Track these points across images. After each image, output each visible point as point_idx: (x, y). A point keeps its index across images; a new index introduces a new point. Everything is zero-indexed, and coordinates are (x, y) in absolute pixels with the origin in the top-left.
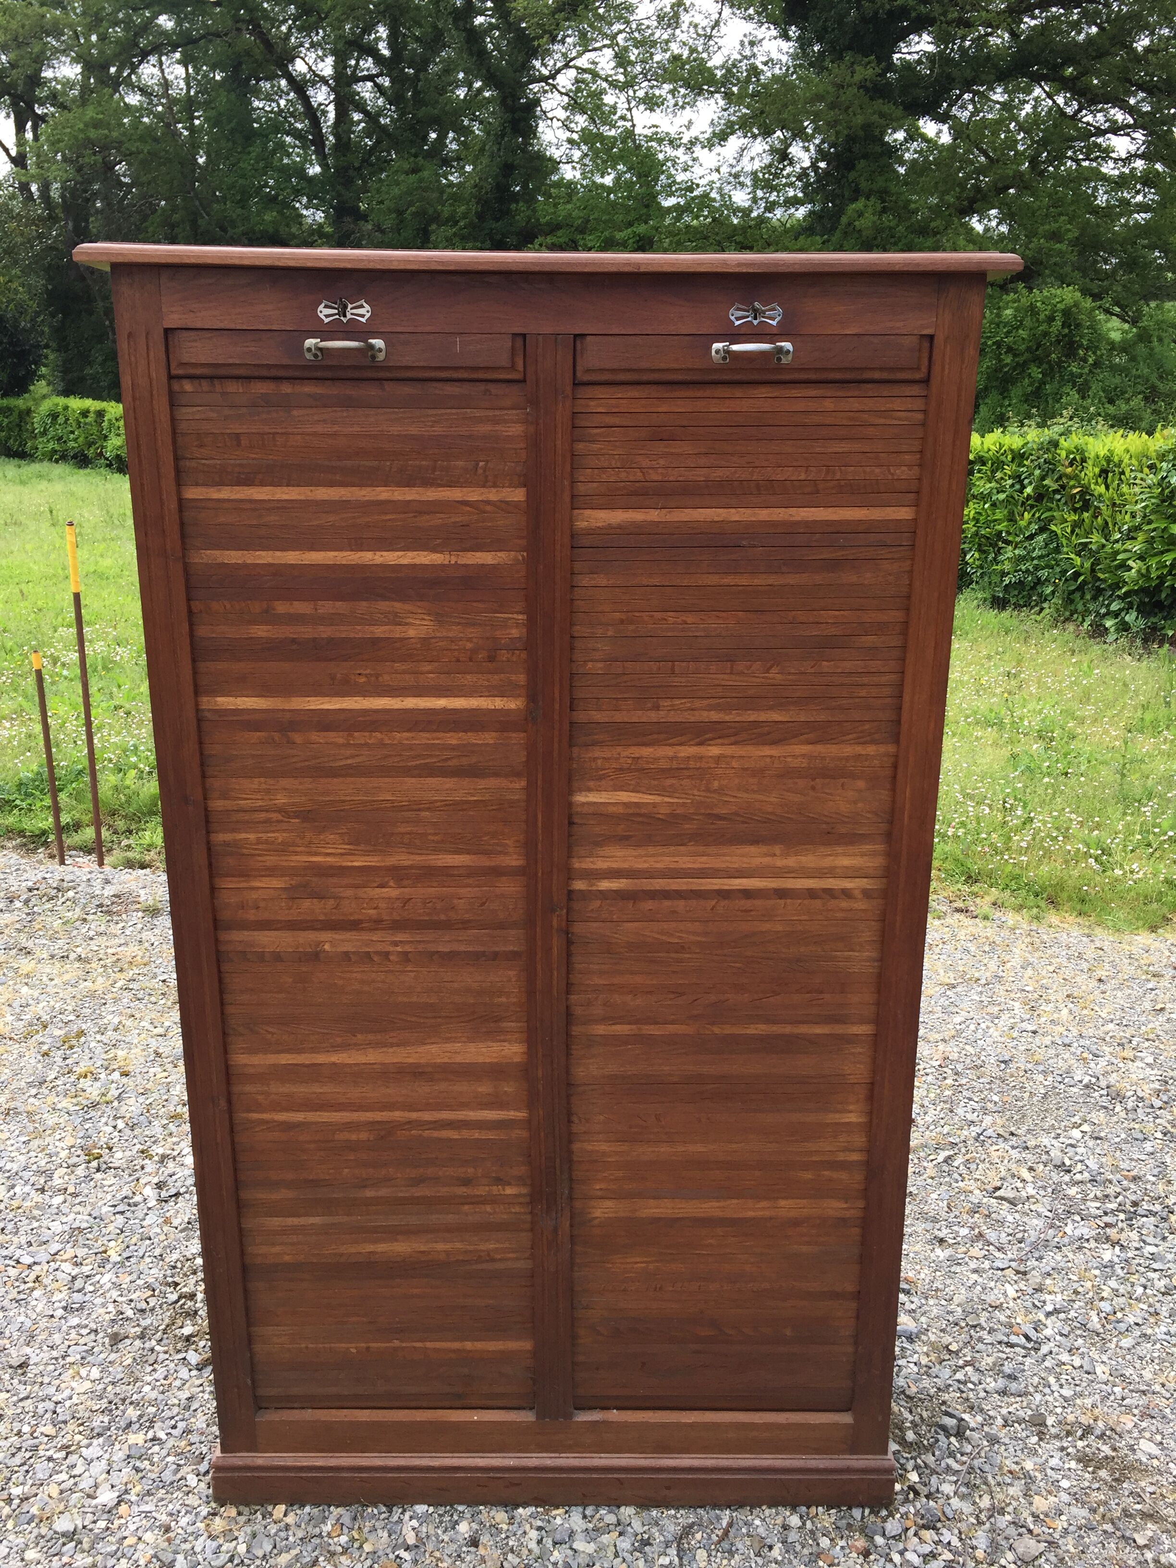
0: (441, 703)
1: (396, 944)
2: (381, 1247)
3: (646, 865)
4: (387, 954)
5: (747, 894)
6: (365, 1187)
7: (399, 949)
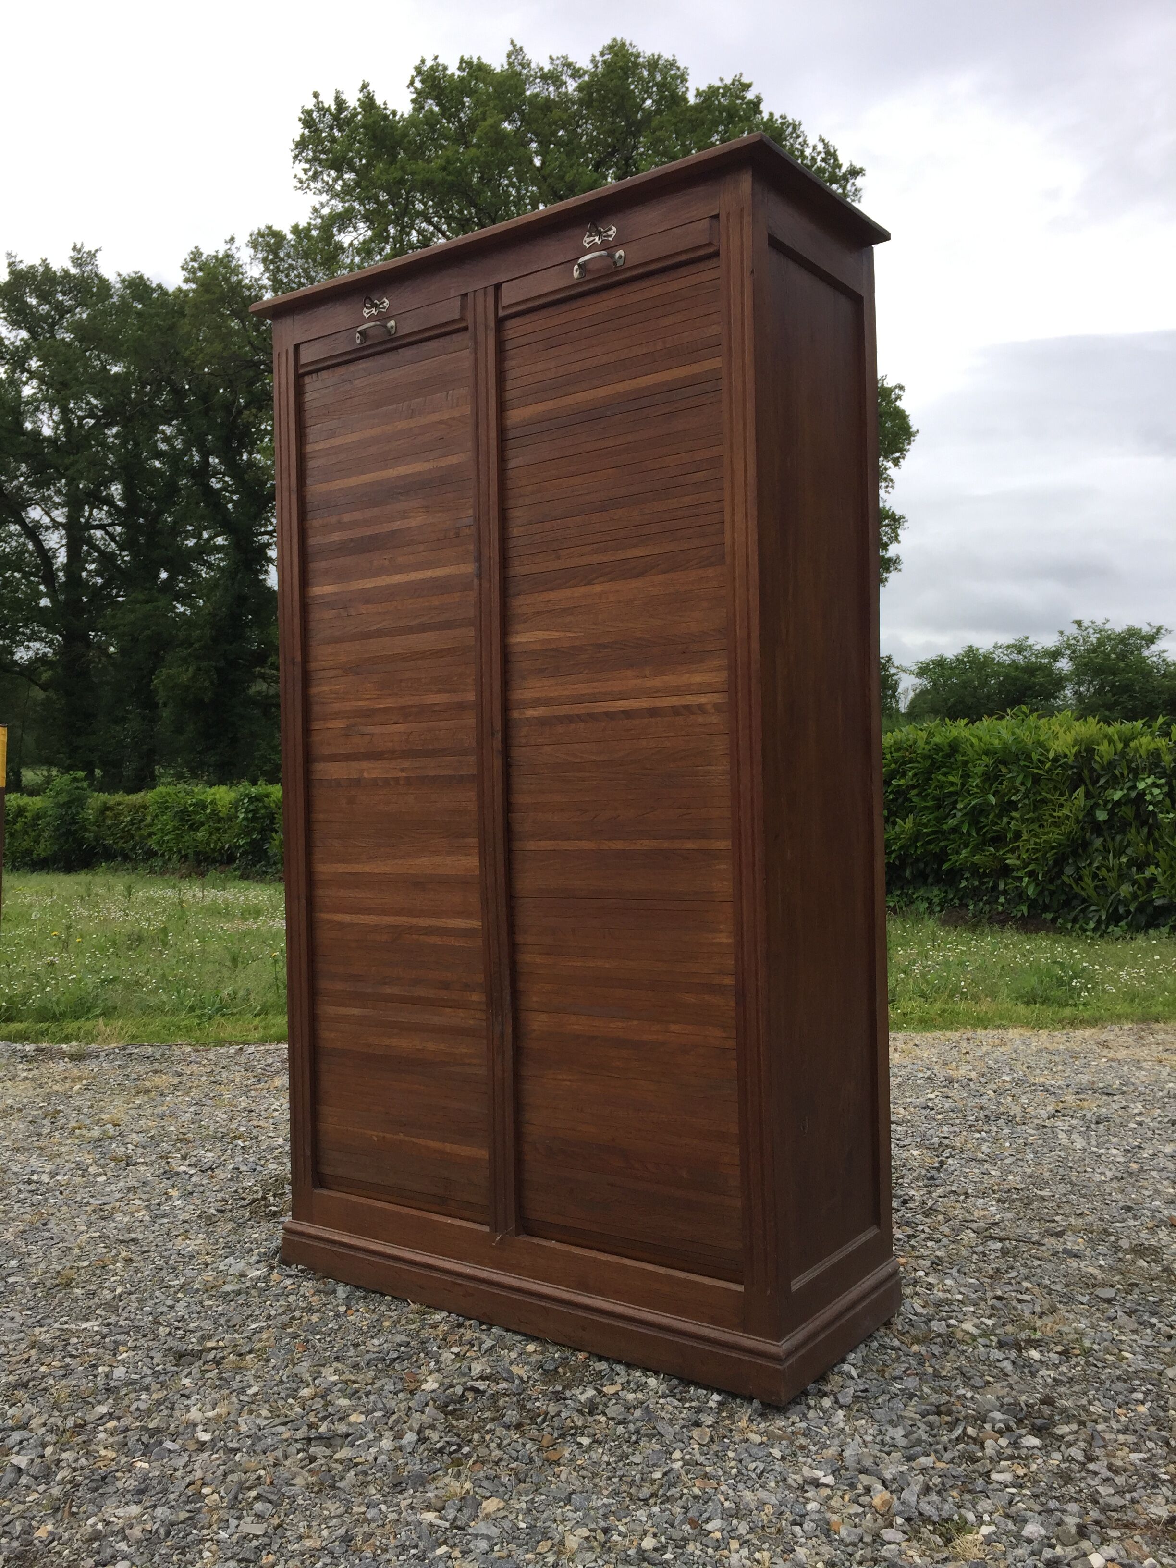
0: (429, 574)
1: (403, 770)
2: (394, 1042)
3: (556, 693)
4: (397, 780)
5: (627, 714)
6: (385, 984)
7: (404, 774)
